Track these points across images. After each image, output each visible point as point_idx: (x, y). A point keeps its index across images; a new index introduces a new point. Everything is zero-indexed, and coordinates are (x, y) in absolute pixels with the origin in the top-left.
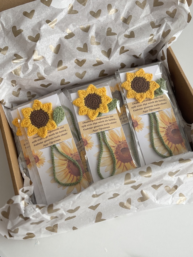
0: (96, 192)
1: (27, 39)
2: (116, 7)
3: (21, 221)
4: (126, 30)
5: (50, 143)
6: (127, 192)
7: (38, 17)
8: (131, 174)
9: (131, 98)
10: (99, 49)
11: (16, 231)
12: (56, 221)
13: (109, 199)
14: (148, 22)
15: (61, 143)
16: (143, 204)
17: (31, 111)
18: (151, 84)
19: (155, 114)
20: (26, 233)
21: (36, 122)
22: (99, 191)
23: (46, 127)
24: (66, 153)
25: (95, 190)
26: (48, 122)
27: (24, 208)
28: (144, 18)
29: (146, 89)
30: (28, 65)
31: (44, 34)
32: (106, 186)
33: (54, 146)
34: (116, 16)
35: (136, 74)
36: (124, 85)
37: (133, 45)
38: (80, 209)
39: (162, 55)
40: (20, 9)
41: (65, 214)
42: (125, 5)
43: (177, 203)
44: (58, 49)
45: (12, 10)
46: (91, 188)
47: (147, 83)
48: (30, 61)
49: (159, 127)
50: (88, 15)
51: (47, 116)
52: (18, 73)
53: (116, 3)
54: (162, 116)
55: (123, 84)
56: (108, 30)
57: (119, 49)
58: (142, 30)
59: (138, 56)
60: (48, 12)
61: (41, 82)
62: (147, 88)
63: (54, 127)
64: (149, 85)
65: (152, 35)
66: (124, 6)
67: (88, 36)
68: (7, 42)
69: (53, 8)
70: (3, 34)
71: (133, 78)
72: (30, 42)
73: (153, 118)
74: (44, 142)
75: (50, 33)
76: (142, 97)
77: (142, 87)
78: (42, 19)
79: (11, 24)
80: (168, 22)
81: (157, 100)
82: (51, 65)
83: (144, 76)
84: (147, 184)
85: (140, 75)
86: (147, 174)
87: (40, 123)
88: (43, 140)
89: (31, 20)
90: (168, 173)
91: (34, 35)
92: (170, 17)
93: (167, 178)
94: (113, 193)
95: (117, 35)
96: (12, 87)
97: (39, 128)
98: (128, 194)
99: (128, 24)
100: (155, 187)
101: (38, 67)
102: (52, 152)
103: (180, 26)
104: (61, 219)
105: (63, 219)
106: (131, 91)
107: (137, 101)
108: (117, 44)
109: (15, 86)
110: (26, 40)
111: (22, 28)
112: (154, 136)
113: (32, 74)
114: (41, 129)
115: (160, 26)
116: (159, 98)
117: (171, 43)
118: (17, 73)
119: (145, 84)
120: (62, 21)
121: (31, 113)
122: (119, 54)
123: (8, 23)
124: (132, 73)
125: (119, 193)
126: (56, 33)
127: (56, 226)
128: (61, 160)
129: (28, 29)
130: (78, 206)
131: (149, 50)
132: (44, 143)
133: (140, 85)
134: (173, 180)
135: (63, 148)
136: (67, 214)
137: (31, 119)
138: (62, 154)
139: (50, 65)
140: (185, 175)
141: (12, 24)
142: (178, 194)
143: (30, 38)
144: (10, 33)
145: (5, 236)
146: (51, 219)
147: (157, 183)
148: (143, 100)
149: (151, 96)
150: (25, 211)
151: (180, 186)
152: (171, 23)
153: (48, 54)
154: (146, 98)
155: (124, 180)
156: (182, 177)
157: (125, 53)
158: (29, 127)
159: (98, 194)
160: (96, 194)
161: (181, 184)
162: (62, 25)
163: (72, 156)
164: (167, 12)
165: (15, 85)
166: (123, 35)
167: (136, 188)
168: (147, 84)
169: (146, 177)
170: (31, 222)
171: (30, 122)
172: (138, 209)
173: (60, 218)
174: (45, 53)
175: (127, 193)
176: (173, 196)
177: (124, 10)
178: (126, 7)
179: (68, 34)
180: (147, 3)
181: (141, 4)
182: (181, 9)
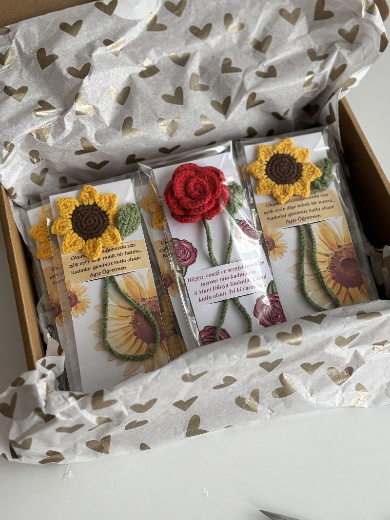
0: (190, 370)
1: (65, 72)
2: (240, 20)
3: (38, 423)
4: (260, 63)
5: (104, 272)
6: (252, 376)
7: (87, 34)
8: (262, 337)
9: (264, 193)
10: (206, 98)
11: (26, 446)
12: (108, 428)
13: (215, 388)
14: (303, 51)
15: (125, 275)
16: (283, 403)
17: (76, 206)
18: (306, 168)
19: (310, 226)
20: (46, 451)
21: (82, 227)
22: (196, 368)
23: (100, 239)
24: (133, 296)
25: (188, 365)
26: (106, 231)
27: (45, 397)
28: (295, 41)
29: (294, 178)
30: (63, 121)
31: (98, 64)
32: (210, 359)
33: (112, 278)
34: (240, 37)
35: (277, 148)
36: (252, 169)
37: (274, 91)
38: (156, 404)
39: (329, 114)
40: (53, 18)
41: (126, 412)
42: (259, 16)
43: (352, 404)
44: (126, 96)
45: (40, 19)
46: (180, 361)
47: (297, 166)
48: (69, 113)
49: (317, 254)
50: (186, 33)
51: (105, 218)
52: (44, 137)
53: (242, 12)
54: (324, 232)
55: (249, 167)
56: (225, 62)
57: (245, 98)
58: (291, 64)
59: (282, 114)
60: (108, 26)
61: (87, 157)
62: (296, 175)
63: (117, 241)
64: (302, 170)
65: (310, 73)
66: (257, 18)
67: (185, 72)
68: (25, 79)
69: (119, 19)
70: (19, 63)
71: (271, 156)
72: (70, 78)
73: (304, 235)
74: (92, 269)
75: (111, 63)
76: (285, 192)
77: (288, 173)
78: (96, 38)
79: (36, 44)
80: (341, 51)
81: (316, 200)
82: (110, 126)
83: (292, 152)
84: (293, 360)
85: (284, 150)
86: (292, 338)
87: (89, 231)
88: (91, 265)
89: (74, 38)
90: (334, 339)
91: (78, 66)
92: (345, 40)
93: (332, 350)
94: (223, 375)
95: (243, 72)
96: (31, 163)
97: (86, 240)
98: (253, 381)
99: (264, 52)
100: (307, 367)
101: (84, 127)
102: (105, 290)
103: (365, 58)
104: (119, 424)
105: (122, 424)
106: (265, 181)
107: (275, 200)
108: (242, 90)
109: (36, 164)
110: (64, 74)
111: (55, 52)
112: (306, 269)
113: (72, 140)
114: (90, 243)
115: (326, 57)
116: (320, 196)
117: (347, 89)
118: (41, 136)
119: (294, 168)
120: (134, 44)
121: (74, 209)
122: (244, 107)
123: (29, 43)
124: (269, 146)
125: (235, 377)
126: (122, 65)
127: (107, 439)
128: (122, 308)
129: (68, 54)
130: (153, 398)
131: (304, 104)
132: (92, 271)
133: (284, 170)
134: (344, 354)
135: (128, 285)
136: (129, 414)
137: (72, 221)
138: (124, 297)
139: (108, 125)
140: (370, 347)
141: (38, 44)
142: (353, 386)
143: (71, 70)
144: (33, 62)
145: (4, 455)
146: (97, 423)
147: (312, 360)
148: (288, 199)
149: (305, 191)
150: (46, 402)
151: (358, 368)
152: (348, 52)
153: (104, 102)
154: (294, 195)
155: (246, 347)
156: (362, 351)
157: (257, 107)
158: (66, 236)
159: (194, 374)
160: (190, 375)
161: (361, 365)
162: (135, 51)
163: (144, 303)
164: (341, 32)
165: (37, 162)
166: (254, 73)
167: (268, 367)
168: (298, 168)
169: (290, 344)
170: (57, 425)
171: (71, 226)
172: (273, 411)
173: (115, 422)
174: (98, 102)
175: (251, 379)
176: (344, 390)
177: (256, 25)
178: (260, 20)
179: (145, 69)
180: (302, 14)
181: (290, 15)
182: (369, 26)
